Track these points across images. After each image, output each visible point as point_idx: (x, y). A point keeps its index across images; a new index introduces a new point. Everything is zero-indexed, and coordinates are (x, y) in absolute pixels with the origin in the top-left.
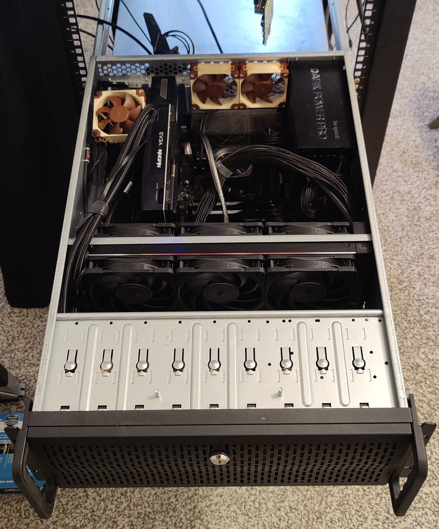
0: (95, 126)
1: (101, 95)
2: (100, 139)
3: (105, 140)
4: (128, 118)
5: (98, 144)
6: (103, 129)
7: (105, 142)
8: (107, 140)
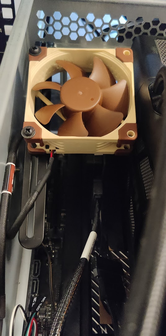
0: (30, 116)
1: (45, 55)
2: (38, 144)
3: (47, 147)
4: (99, 103)
5: (33, 155)
6: (45, 123)
7: (47, 151)
8: (51, 148)
